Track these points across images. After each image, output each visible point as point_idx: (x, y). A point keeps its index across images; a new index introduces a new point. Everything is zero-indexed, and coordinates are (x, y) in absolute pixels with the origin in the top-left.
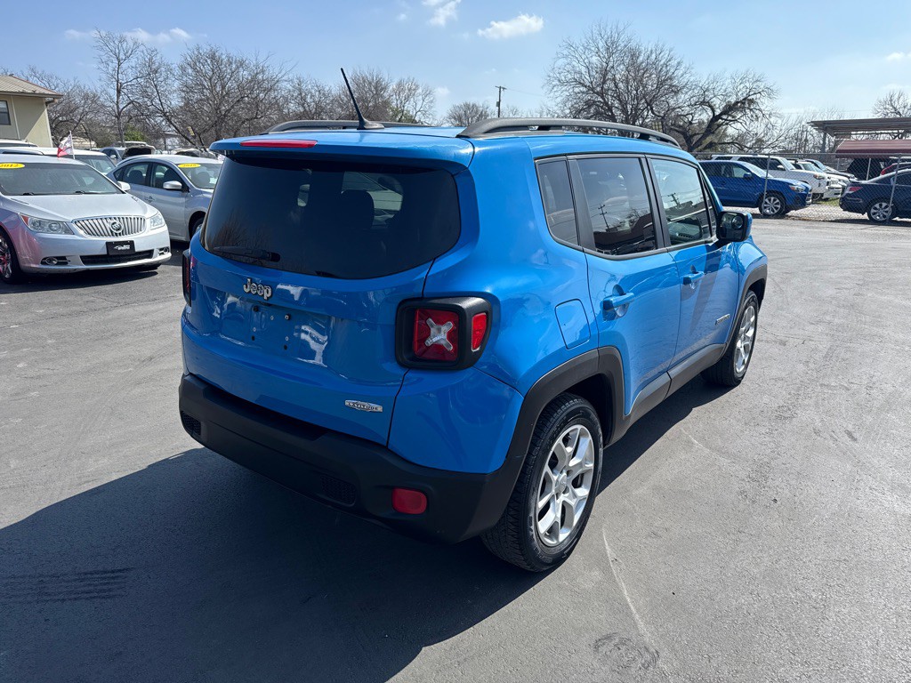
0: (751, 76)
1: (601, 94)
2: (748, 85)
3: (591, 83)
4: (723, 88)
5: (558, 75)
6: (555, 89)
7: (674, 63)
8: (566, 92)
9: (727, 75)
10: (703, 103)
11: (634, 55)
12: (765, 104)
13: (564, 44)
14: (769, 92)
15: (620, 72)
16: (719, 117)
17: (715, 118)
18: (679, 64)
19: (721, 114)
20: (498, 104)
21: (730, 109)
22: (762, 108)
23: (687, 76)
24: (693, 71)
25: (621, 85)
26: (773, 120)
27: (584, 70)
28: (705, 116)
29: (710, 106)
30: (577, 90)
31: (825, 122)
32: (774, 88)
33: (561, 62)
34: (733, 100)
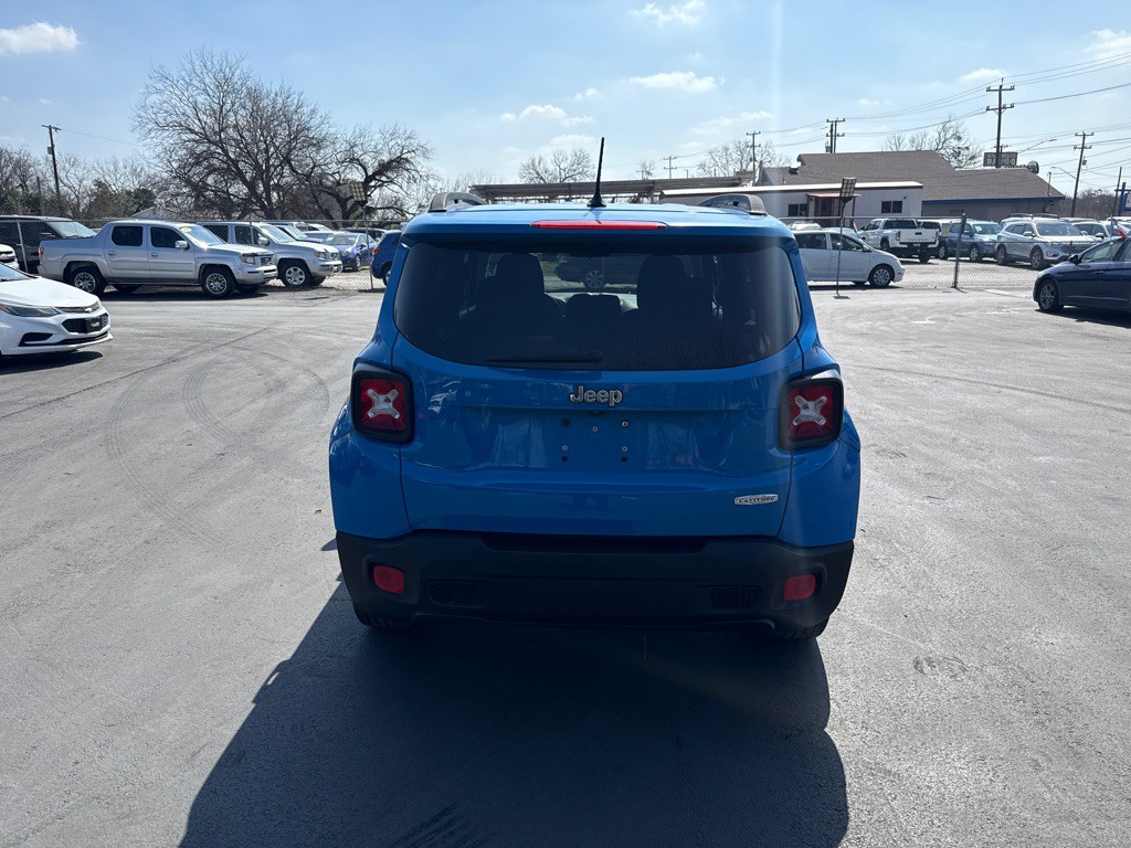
0: (401, 131)
1: (220, 143)
2: (399, 141)
3: (203, 129)
4: (373, 143)
5: (154, 116)
6: (153, 134)
7: (306, 110)
8: (170, 138)
9: (375, 128)
10: (352, 160)
11: (254, 96)
12: (421, 164)
13: (156, 75)
14: (425, 152)
15: (242, 117)
16: (372, 178)
17: (369, 179)
18: (313, 111)
19: (375, 174)
20: (51, 150)
21: (384, 168)
22: (419, 168)
23: (325, 126)
24: (331, 121)
25: (246, 134)
26: (431, 182)
27: (189, 112)
28: (357, 175)
29: (360, 165)
30: (184, 137)
31: (486, 187)
32: (428, 146)
33: (154, 98)
34: (386, 158)
